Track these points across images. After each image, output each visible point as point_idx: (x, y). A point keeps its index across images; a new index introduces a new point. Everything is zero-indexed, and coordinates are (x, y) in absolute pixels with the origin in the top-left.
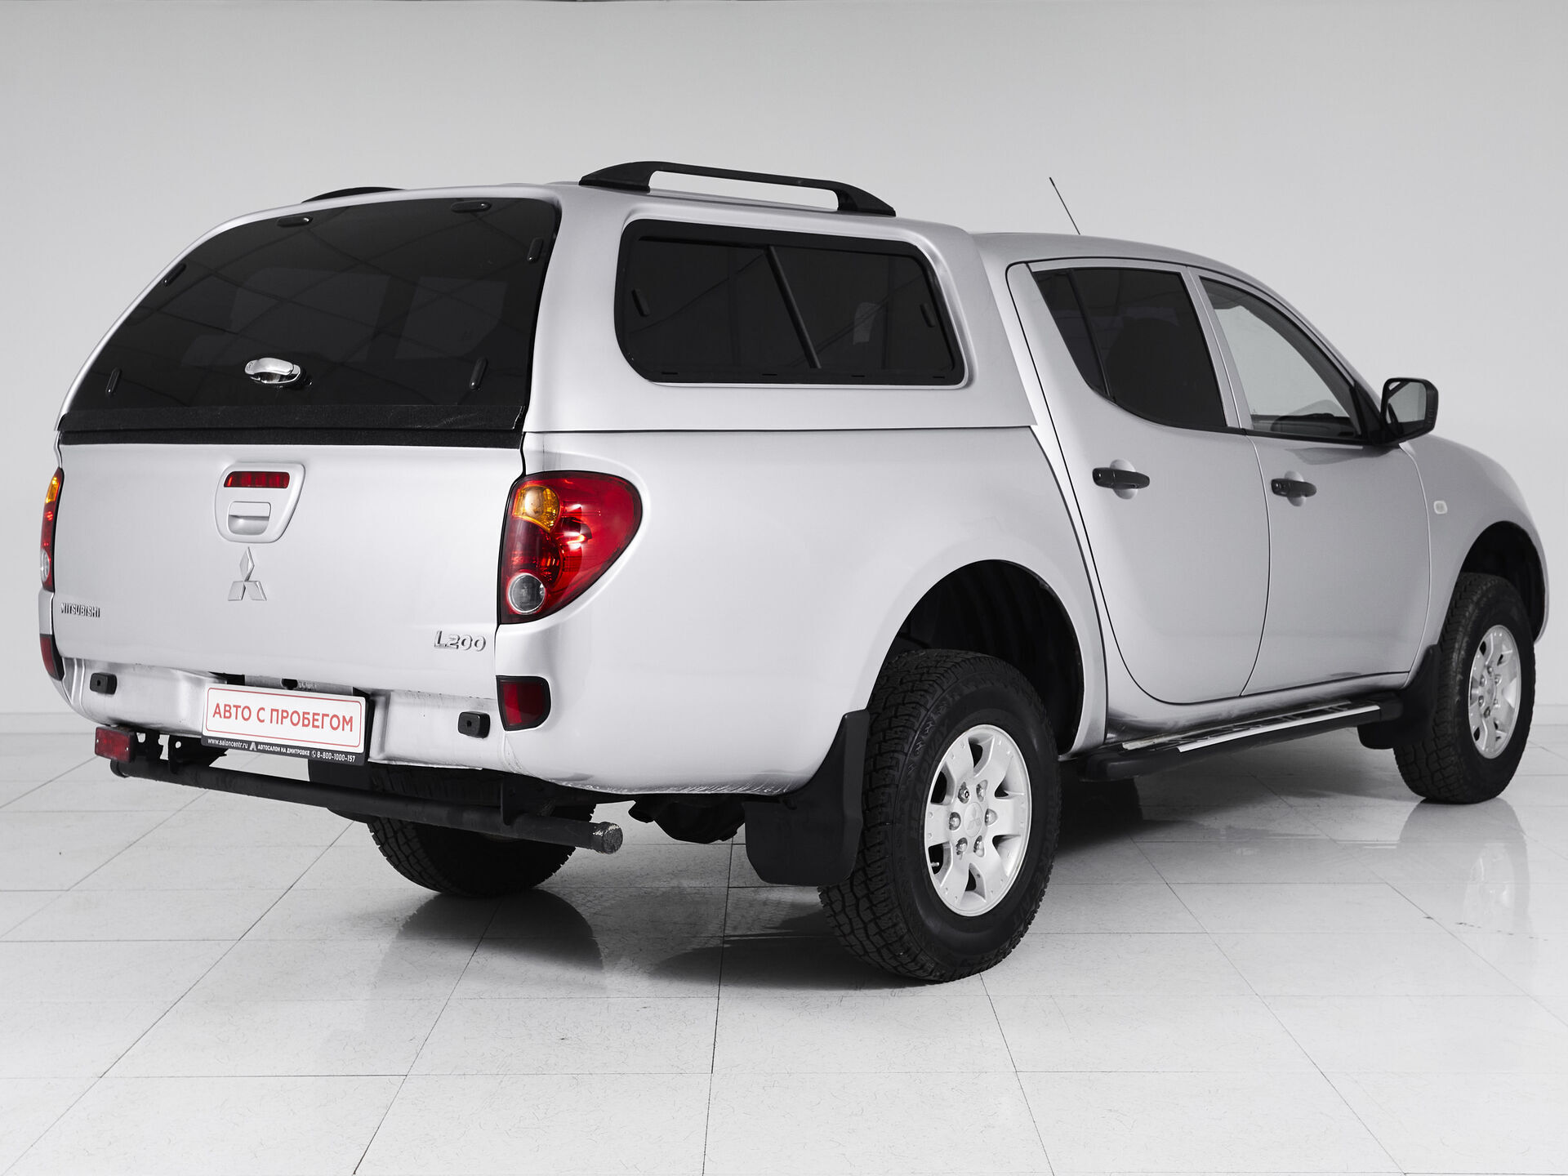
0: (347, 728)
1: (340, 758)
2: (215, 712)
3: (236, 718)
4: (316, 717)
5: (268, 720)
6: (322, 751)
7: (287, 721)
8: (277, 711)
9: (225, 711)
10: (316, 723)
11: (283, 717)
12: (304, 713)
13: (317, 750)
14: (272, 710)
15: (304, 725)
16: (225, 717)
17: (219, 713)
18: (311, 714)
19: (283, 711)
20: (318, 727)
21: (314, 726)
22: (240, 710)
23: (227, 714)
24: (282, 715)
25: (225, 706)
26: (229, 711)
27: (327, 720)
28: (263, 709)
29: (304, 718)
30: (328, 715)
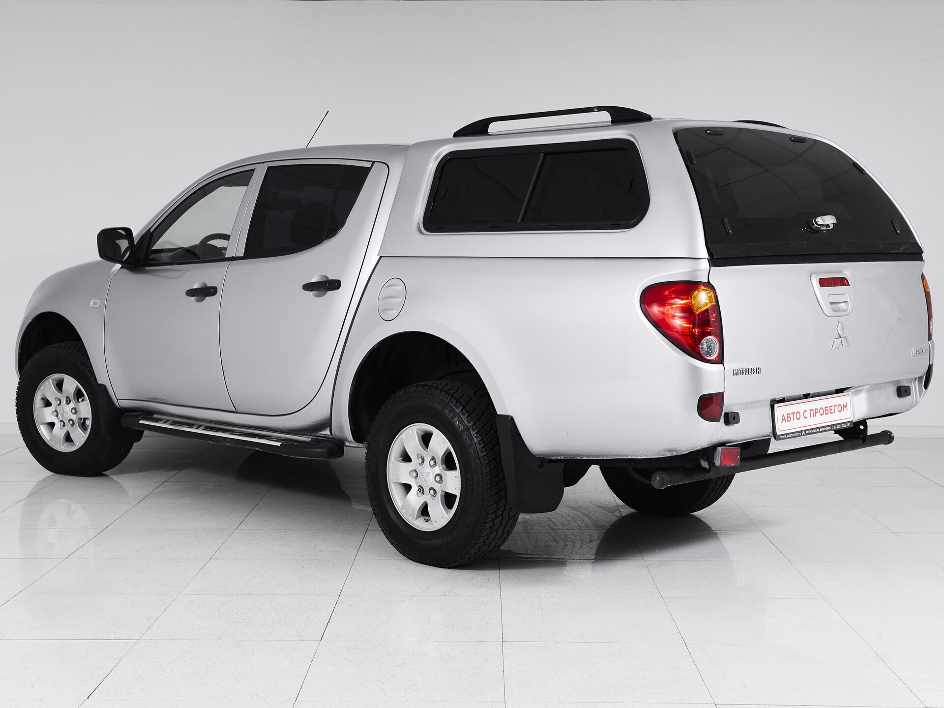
0: (845, 409)
1: (844, 426)
2: (783, 420)
3: (794, 420)
4: (831, 408)
5: (809, 416)
6: (836, 425)
7: (818, 414)
8: (813, 410)
9: (788, 417)
10: (831, 411)
11: (816, 413)
12: (826, 407)
13: (834, 425)
14: (810, 410)
15: (826, 414)
16: (788, 421)
17: (785, 420)
18: (829, 407)
19: (815, 409)
20: (832, 413)
21: (831, 413)
22: (795, 415)
23: (789, 419)
24: (815, 411)
25: (787, 414)
26: (790, 417)
27: (836, 408)
28: (806, 411)
29: (826, 410)
30: (836, 406)
